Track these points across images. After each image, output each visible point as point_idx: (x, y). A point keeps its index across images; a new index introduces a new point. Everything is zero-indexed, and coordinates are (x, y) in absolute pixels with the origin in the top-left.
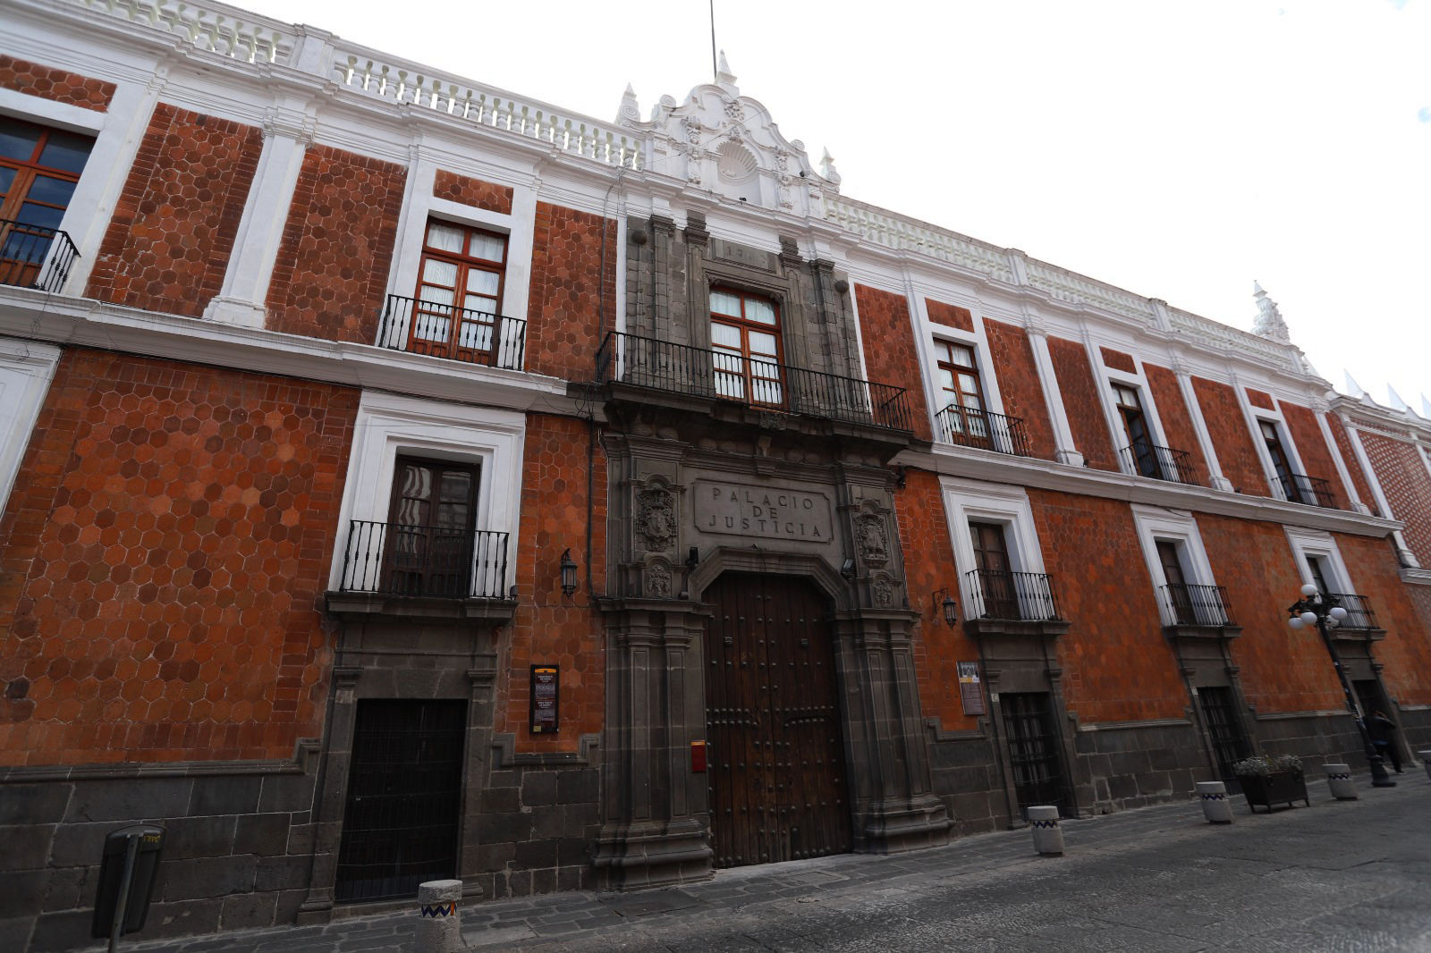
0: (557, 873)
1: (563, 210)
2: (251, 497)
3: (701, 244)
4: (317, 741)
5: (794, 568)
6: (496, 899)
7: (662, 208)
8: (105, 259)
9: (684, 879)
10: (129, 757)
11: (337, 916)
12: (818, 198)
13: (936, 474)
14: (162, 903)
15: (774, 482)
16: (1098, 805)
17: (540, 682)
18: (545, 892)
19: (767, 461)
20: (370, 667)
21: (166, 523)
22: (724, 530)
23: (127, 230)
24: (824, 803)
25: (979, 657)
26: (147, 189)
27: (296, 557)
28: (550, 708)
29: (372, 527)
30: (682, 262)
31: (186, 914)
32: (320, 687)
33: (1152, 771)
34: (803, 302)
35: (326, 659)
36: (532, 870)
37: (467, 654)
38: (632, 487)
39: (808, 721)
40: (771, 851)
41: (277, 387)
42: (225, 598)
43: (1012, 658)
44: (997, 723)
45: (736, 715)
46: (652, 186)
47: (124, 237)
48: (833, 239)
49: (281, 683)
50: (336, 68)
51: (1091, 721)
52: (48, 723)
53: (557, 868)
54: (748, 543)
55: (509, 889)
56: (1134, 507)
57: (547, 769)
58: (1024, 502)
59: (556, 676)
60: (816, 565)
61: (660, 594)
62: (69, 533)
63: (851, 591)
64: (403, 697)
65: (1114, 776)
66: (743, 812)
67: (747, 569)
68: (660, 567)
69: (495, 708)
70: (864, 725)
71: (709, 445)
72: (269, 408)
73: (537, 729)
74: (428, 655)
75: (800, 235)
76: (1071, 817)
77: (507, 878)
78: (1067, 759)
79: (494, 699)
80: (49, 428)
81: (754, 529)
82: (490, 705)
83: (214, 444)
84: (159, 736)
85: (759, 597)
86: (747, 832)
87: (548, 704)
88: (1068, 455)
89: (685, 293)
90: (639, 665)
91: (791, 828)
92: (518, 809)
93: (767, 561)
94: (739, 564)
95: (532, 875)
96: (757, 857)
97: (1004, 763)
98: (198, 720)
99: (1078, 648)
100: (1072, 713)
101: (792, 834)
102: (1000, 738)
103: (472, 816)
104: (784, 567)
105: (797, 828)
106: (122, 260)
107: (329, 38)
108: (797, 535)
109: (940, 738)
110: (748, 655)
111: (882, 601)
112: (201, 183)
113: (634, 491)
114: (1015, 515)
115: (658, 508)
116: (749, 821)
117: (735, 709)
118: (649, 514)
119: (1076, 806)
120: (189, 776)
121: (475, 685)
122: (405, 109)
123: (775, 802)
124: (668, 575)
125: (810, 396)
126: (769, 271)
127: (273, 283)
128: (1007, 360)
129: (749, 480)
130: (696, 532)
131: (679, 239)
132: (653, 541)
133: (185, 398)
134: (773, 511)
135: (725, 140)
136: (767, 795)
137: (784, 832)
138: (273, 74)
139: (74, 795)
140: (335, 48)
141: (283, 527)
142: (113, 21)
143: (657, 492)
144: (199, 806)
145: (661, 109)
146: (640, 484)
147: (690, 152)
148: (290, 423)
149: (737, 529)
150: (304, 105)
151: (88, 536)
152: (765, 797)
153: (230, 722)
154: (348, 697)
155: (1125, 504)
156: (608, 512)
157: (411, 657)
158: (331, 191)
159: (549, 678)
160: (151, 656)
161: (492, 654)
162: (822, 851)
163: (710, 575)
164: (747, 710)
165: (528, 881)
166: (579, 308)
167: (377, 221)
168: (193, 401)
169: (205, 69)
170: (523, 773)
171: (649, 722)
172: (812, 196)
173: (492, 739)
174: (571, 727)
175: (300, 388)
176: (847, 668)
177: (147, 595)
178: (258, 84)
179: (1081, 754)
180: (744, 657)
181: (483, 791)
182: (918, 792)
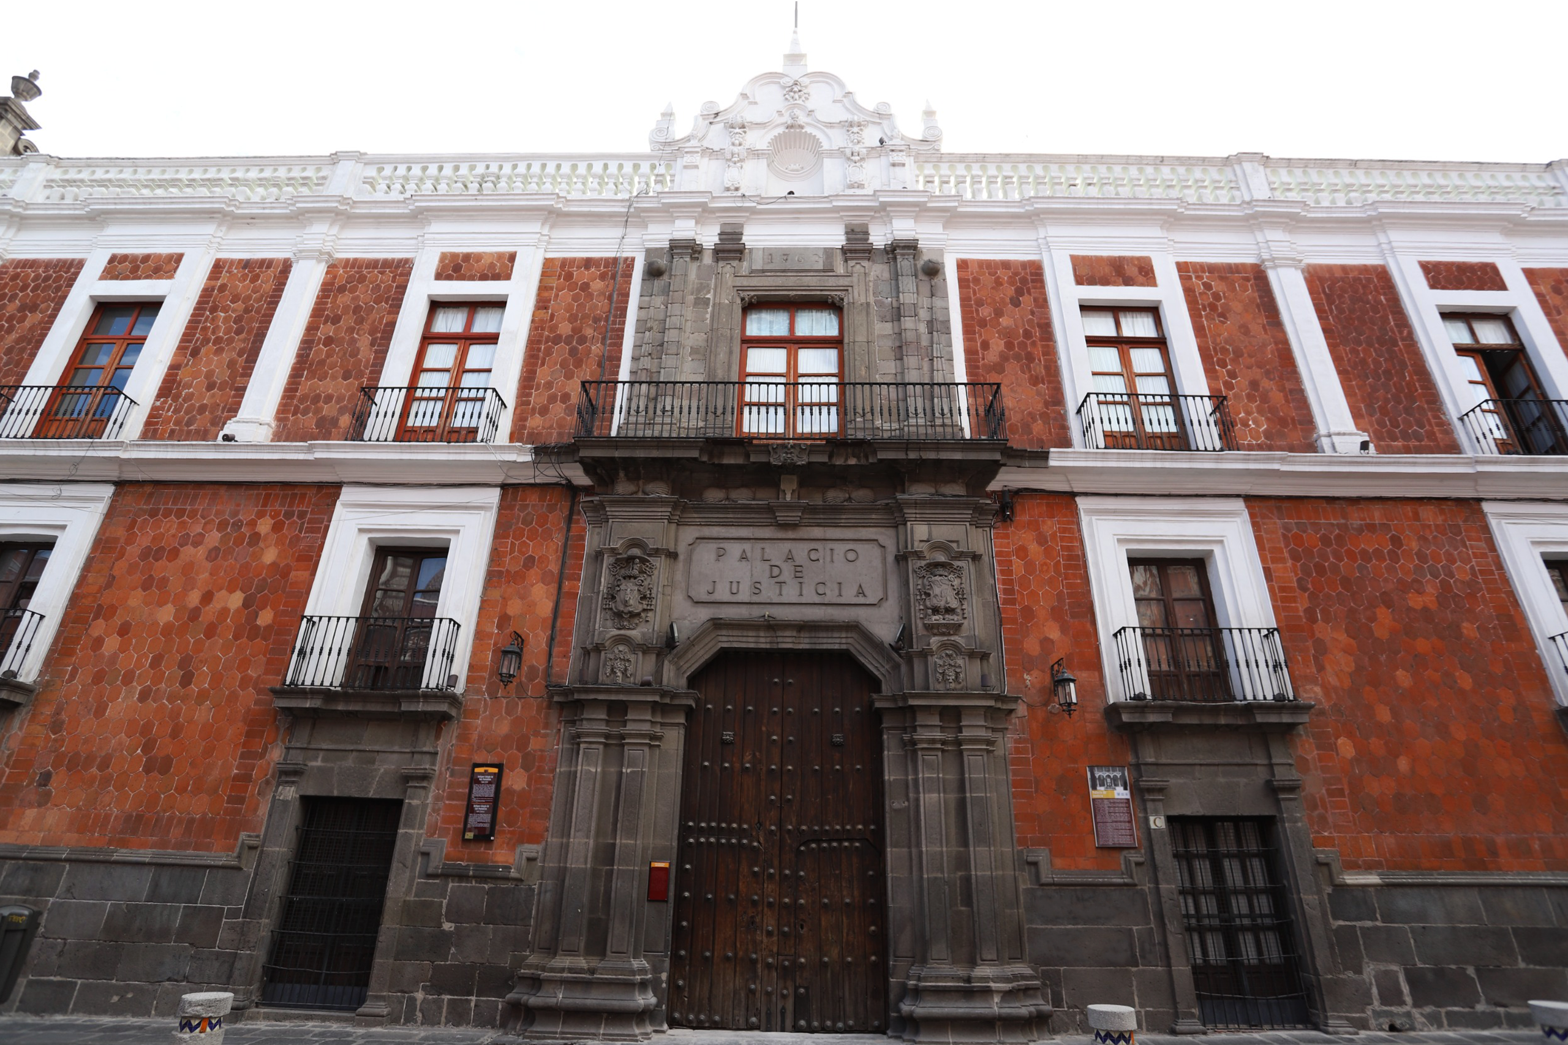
0: (473, 1004)
1: (572, 262)
2: (236, 600)
3: (734, 259)
4: (258, 836)
5: (821, 641)
6: (404, 1024)
7: (684, 229)
8: (158, 403)
9: (604, 1034)
10: (110, 843)
11: (251, 1018)
12: (904, 165)
13: (1073, 495)
14: (114, 981)
15: (804, 532)
16: (1377, 1014)
17: (478, 782)
18: (457, 1024)
19: (789, 507)
20: (314, 764)
21: (167, 630)
22: (726, 597)
23: (177, 375)
24: (849, 959)
25: (1131, 759)
26: (197, 335)
27: (265, 656)
28: (486, 812)
29: (329, 621)
30: (708, 285)
31: (130, 996)
32: (267, 782)
33: (1522, 965)
34: (871, 300)
35: (276, 754)
36: (446, 997)
37: (408, 750)
38: (606, 556)
39: (835, 844)
40: (763, 1014)
41: (271, 494)
42: (203, 696)
43: (1197, 761)
44: (1157, 862)
45: (730, 832)
46: (672, 207)
47: (174, 381)
48: (919, 210)
49: (236, 778)
50: (364, 183)
51: (1369, 868)
52: (59, 809)
53: (474, 998)
54: (756, 612)
55: (419, 1015)
56: (1487, 507)
57: (476, 882)
58: (1238, 520)
59: (498, 778)
60: (853, 635)
61: (620, 680)
62: (98, 642)
63: (904, 669)
64: (341, 795)
65: (1420, 965)
66: (728, 959)
67: (752, 646)
68: (621, 648)
69: (429, 810)
70: (910, 853)
71: (714, 496)
72: (261, 515)
73: (469, 835)
74: (369, 751)
75: (873, 217)
76: (1316, 1028)
77: (418, 1003)
78: (1307, 929)
79: (430, 800)
80: (97, 555)
81: (769, 593)
82: (425, 806)
83: (213, 554)
84: (135, 824)
85: (776, 680)
86: (731, 985)
87: (484, 808)
88: (1335, 439)
89: (708, 321)
90: (589, 765)
91: (796, 988)
92: (440, 925)
93: (780, 633)
94: (741, 639)
95: (445, 1002)
96: (742, 1021)
97: (1168, 926)
98: (165, 811)
99: (1346, 748)
100: (1323, 853)
101: (797, 996)
102: (1163, 886)
103: (390, 927)
104: (807, 641)
105: (806, 988)
106: (170, 402)
107: (359, 157)
108: (831, 596)
109: (1044, 880)
110: (754, 755)
111: (945, 680)
112: (238, 320)
113: (607, 560)
114: (1221, 542)
115: (630, 577)
116: (735, 972)
117: (729, 824)
118: (618, 586)
119: (1325, 1011)
120: (150, 864)
121: (410, 784)
122: (411, 201)
123: (775, 950)
124: (632, 658)
125: (869, 416)
126: (824, 271)
127: (283, 398)
128: (1222, 315)
129: (767, 532)
130: (689, 603)
131: (707, 259)
132: (623, 617)
133: (196, 515)
134: (799, 569)
135: (781, 130)
136: (765, 940)
137: (785, 992)
138: (298, 205)
139: (67, 874)
140: (366, 164)
141: (258, 627)
142: (181, 200)
143: (631, 559)
144: (154, 894)
145: (700, 119)
146: (613, 551)
147: (729, 157)
148: (277, 527)
149: (744, 595)
150: (327, 226)
151: (112, 644)
152: (762, 942)
153: (189, 813)
154: (290, 793)
155: (1471, 506)
156: (581, 587)
157: (354, 753)
158: (344, 299)
159: (489, 778)
160: (139, 751)
161: (432, 750)
162: (840, 1025)
163: (702, 655)
164: (745, 826)
165: (440, 1008)
166: (578, 364)
167: (382, 318)
168: (203, 517)
169: (252, 218)
170: (450, 885)
171: (592, 833)
172: (894, 165)
173: (421, 844)
174: (508, 836)
175: (290, 492)
176: (890, 775)
177: (144, 696)
178: (292, 218)
179: (1341, 923)
180: (748, 757)
181: (405, 901)
182: (989, 957)
